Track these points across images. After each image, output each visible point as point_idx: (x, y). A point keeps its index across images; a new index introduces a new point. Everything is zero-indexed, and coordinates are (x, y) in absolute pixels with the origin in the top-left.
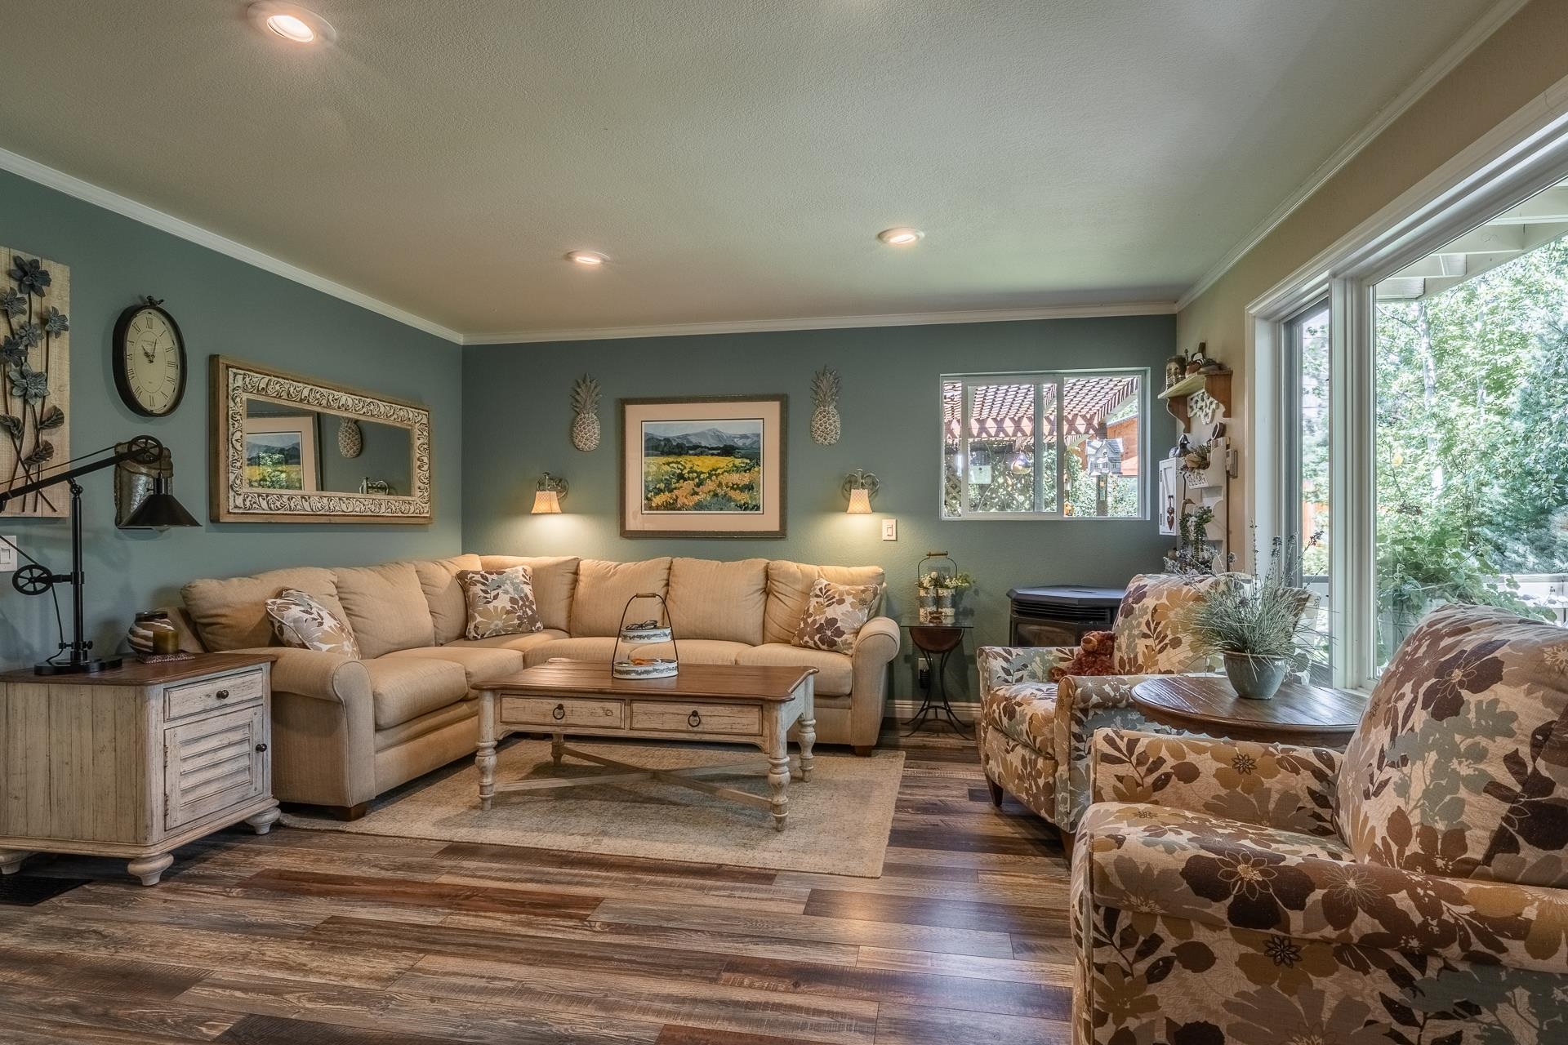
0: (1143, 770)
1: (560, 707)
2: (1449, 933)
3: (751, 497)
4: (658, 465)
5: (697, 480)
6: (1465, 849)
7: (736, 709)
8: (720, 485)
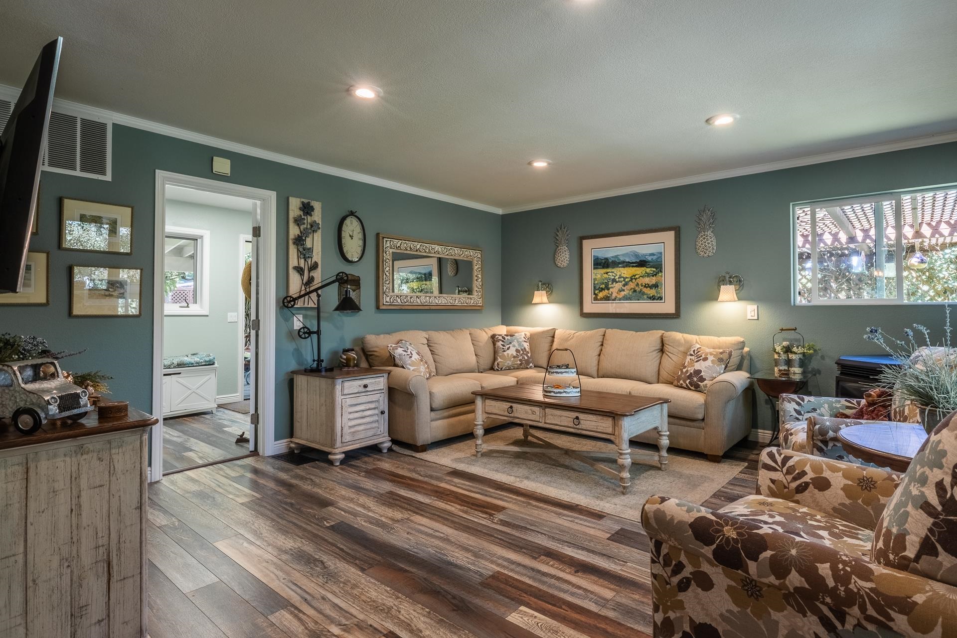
0: (789, 477)
1: (511, 407)
2: (852, 598)
3: (657, 292)
5: (624, 282)
6: (905, 549)
7: (599, 417)
8: (637, 285)
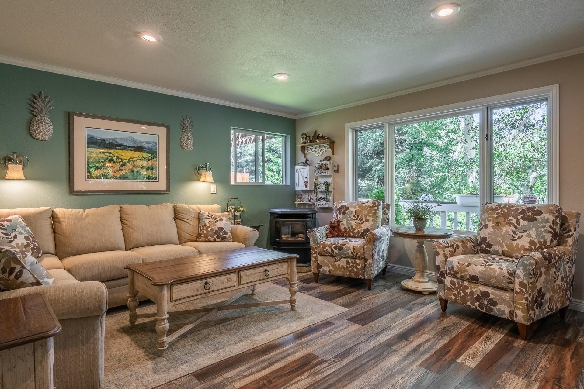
1: (206, 283)
3: (152, 173)
4: (96, 152)
5: (121, 163)
6: (547, 243)
7: (280, 264)
